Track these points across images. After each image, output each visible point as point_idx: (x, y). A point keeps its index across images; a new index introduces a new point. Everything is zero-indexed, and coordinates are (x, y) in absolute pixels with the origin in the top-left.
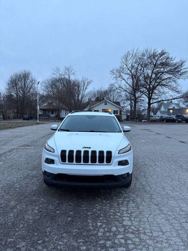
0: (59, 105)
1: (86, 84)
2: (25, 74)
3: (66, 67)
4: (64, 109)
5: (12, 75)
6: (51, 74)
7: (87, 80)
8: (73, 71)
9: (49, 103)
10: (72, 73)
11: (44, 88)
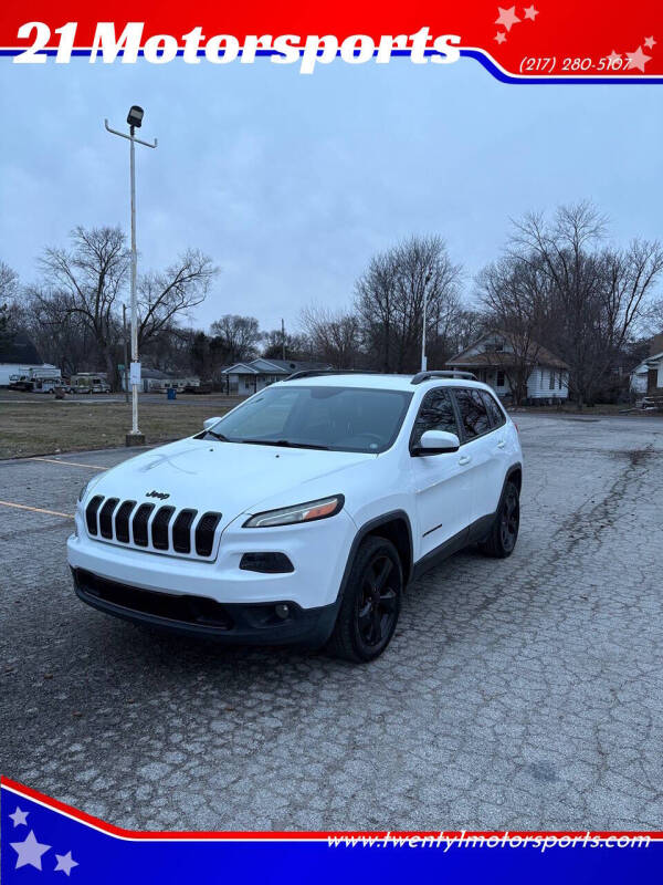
0: (524, 350)
1: (648, 268)
2: (416, 252)
3: (564, 210)
4: (543, 366)
5: (377, 259)
6: (507, 239)
7: (652, 250)
8: (593, 223)
9: (488, 347)
10: (587, 230)
11: (486, 293)
